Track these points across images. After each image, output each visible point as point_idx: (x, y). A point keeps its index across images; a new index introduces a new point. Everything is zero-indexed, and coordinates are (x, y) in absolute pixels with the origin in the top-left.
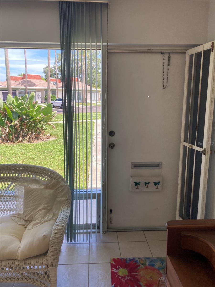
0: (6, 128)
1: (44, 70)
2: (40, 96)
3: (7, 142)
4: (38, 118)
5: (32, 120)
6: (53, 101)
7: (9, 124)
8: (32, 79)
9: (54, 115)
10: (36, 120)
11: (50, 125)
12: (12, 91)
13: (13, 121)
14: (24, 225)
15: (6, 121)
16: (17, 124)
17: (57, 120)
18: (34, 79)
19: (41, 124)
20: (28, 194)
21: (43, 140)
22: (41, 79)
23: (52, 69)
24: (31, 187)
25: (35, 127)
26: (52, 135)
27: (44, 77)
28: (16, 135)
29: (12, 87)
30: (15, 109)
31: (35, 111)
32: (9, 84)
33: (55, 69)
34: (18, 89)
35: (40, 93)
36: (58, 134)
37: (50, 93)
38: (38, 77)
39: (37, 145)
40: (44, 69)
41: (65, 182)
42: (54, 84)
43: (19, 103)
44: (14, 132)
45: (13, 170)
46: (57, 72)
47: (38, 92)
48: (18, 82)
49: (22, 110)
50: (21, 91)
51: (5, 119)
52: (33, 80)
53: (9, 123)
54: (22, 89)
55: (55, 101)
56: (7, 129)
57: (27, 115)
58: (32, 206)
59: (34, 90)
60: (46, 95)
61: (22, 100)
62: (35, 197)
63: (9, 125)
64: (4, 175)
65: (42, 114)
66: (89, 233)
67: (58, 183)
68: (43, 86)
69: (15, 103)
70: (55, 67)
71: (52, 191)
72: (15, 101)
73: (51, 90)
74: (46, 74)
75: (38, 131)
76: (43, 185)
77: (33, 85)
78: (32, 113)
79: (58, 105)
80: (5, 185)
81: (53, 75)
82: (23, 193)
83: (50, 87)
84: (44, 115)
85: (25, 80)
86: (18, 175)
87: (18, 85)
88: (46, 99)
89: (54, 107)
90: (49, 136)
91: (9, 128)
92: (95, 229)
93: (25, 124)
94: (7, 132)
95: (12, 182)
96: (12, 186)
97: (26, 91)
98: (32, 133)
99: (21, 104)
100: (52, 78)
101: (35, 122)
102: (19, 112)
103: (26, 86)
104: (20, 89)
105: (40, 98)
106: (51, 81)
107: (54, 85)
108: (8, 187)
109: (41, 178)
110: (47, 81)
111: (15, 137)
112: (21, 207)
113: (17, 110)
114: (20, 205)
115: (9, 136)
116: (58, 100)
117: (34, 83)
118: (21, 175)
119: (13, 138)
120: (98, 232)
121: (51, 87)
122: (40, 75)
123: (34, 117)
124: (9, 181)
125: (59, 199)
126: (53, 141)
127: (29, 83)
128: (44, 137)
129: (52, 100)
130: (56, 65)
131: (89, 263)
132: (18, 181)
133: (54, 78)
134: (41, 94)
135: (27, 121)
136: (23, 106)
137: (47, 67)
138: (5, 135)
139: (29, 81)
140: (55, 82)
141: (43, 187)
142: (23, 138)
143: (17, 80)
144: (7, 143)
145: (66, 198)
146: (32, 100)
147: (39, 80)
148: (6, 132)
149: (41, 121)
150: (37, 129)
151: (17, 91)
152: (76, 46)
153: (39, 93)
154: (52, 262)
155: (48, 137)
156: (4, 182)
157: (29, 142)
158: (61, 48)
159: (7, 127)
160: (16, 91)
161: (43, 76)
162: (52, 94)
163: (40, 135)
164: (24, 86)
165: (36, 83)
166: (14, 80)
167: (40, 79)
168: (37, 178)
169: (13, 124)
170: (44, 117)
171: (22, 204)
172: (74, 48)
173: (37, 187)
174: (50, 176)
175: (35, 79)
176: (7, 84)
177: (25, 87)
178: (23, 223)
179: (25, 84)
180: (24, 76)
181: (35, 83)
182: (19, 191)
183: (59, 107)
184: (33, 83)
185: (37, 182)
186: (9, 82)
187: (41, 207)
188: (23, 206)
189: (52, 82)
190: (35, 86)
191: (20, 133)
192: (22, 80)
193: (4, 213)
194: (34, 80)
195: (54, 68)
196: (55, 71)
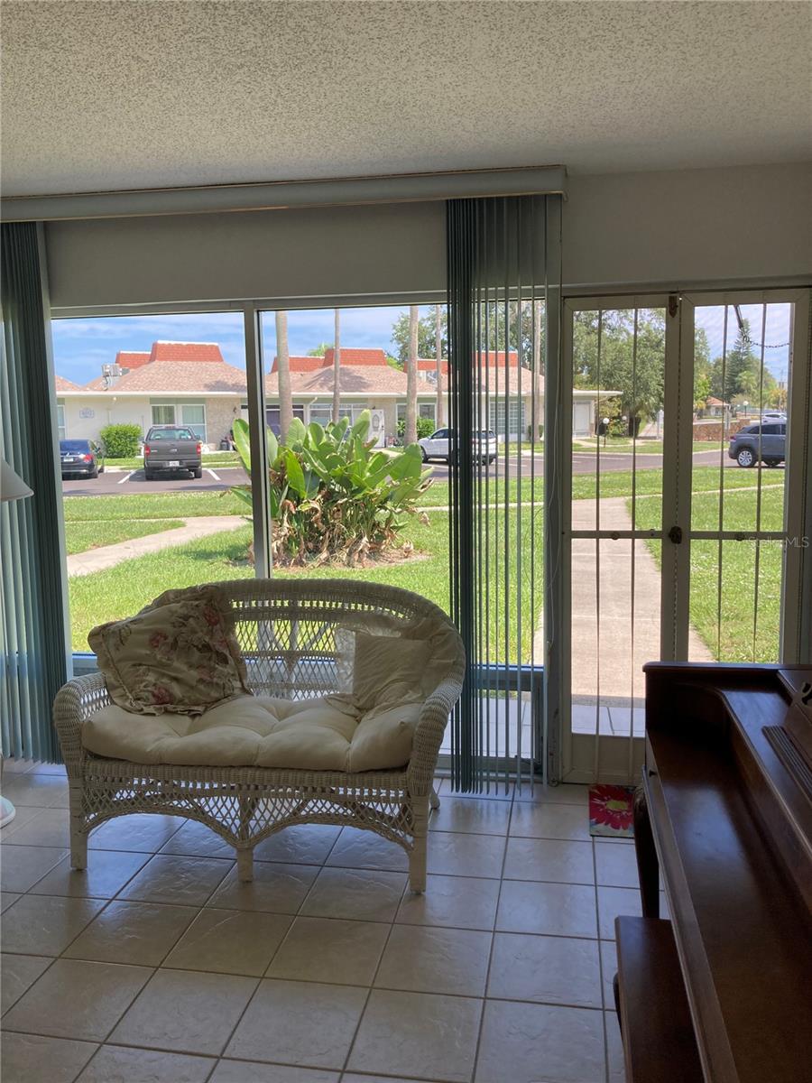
0: (282, 521)
1: (394, 331)
2: (382, 423)
3: (284, 564)
4: (378, 490)
5: (359, 496)
6: (426, 439)
7: (292, 507)
8: (356, 364)
9: (428, 481)
10: (372, 496)
11: (412, 513)
12: (294, 407)
13: (303, 499)
14: (355, 717)
15: (283, 499)
16: (317, 511)
17: (436, 500)
18: (361, 363)
19: (386, 509)
20: (365, 648)
21: (390, 562)
22: (386, 363)
23: (424, 325)
24: (373, 634)
25: (367, 519)
26: (419, 548)
27: (396, 354)
28: (311, 545)
29: (293, 393)
30: (312, 464)
31: (370, 470)
32: (284, 386)
33: (434, 326)
34: (308, 400)
35: (382, 411)
36: (437, 543)
37: (415, 411)
38: (375, 358)
39: (373, 573)
40: (395, 327)
41: (451, 624)
42: (428, 378)
43: (324, 444)
44: (304, 535)
45: (331, 593)
46: (442, 334)
47: (374, 408)
48: (309, 376)
49: (330, 465)
50: (319, 407)
51: (281, 496)
52: (359, 366)
53: (291, 505)
54: (322, 400)
55: (432, 438)
56: (286, 524)
57: (345, 481)
58: (373, 675)
59: (363, 402)
60: (399, 419)
61: (331, 436)
62: (380, 654)
63: (294, 512)
64: (311, 604)
65: (389, 478)
66: (514, 781)
67: (434, 625)
68: (392, 389)
69: (312, 446)
70: (434, 320)
71: (419, 643)
72: (310, 438)
73: (418, 399)
74: (401, 345)
75: (376, 532)
76: (399, 629)
77: (359, 384)
78: (362, 475)
79: (439, 453)
80: (313, 627)
81: (427, 348)
82: (353, 647)
83: (414, 392)
84: (394, 482)
85: (333, 367)
86: (343, 606)
87: (310, 385)
88: (399, 432)
89: (426, 461)
90: (409, 548)
91: (290, 520)
92: (528, 773)
93: (339, 510)
94: (286, 535)
95: (330, 621)
96: (328, 631)
97: (334, 407)
98: (360, 537)
99: (327, 448)
100: (422, 357)
101: (367, 501)
102: (321, 472)
103: (334, 389)
104: (316, 398)
105: (379, 429)
106: (419, 369)
107: (430, 381)
108: (319, 631)
109: (394, 613)
110: (405, 371)
111: (307, 548)
112: (348, 681)
113: (316, 464)
114: (345, 676)
115: (290, 545)
116: (442, 435)
117: (361, 378)
118: (350, 607)
119: (302, 553)
120: (536, 782)
121: (417, 389)
122: (382, 351)
123: (365, 487)
124: (323, 620)
125: (435, 662)
126: (423, 563)
127: (347, 379)
128: (395, 553)
129: (420, 436)
130: (437, 312)
131: (508, 834)
132: (342, 618)
133: (429, 358)
134: (385, 415)
135: (346, 499)
136: (334, 454)
137: (405, 321)
138: (279, 542)
139: (345, 373)
140: (433, 373)
141: (398, 634)
142: (332, 551)
143: (305, 371)
144: (284, 568)
145: (452, 661)
146: (361, 436)
147: (379, 368)
148: (283, 533)
149: (386, 500)
150: (374, 525)
151: (304, 405)
152: (483, 295)
153: (377, 412)
154: (418, 782)
155: (408, 551)
156: (311, 619)
157: (349, 565)
158: (448, 301)
159: (285, 519)
160: (302, 407)
161: (392, 354)
162: (423, 414)
163: (381, 545)
164: (330, 389)
165: (367, 378)
166: (298, 370)
167: (381, 365)
168: (386, 614)
169: (304, 508)
170: (396, 486)
171: (349, 673)
172: (479, 299)
173: (386, 635)
174: (415, 610)
175: (367, 364)
176: (279, 384)
177: (333, 393)
178: (353, 711)
179: (333, 383)
180: (330, 356)
181: (364, 376)
182: (345, 643)
183: (445, 460)
184: (357, 377)
185: (385, 622)
186: (284, 378)
187: (394, 676)
188: (352, 678)
189: (422, 374)
190: (364, 388)
191: (321, 537)
192: (321, 370)
193: (309, 693)
194: (362, 367)
195: (430, 323)
196: (434, 332)
